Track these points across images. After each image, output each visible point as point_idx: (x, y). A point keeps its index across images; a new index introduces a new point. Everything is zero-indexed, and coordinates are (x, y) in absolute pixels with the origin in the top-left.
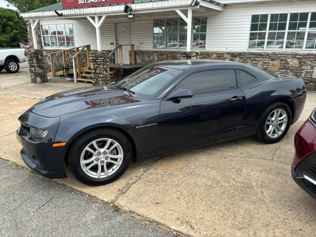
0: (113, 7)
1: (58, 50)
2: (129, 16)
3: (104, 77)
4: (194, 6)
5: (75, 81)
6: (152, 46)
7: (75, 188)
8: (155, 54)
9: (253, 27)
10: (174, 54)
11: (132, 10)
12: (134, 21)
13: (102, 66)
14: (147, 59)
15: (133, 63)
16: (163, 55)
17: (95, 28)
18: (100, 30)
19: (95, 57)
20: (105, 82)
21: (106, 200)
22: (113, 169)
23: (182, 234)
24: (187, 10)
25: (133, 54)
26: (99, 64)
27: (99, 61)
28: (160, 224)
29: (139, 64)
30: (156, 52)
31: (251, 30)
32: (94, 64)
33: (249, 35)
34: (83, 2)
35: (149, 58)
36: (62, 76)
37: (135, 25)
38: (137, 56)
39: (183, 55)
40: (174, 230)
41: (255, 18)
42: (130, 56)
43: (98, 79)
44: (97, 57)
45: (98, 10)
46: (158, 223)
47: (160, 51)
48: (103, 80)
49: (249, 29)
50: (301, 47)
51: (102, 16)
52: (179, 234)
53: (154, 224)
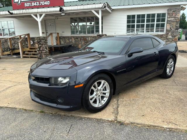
0: (50, 8)
1: (3, 38)
2: (62, 14)
3: (46, 53)
4: (103, 8)
5: (21, 57)
6: (71, 34)
7: (83, 116)
8: (72, 38)
9: (128, 22)
10: (85, 38)
11: (64, 10)
12: (57, 19)
13: (44, 46)
14: (67, 41)
15: (59, 44)
16: (78, 38)
17: (38, 22)
18: (41, 23)
19: (39, 40)
20: (46, 55)
21: (110, 120)
22: (104, 100)
23: (173, 129)
24: (99, 11)
25: (58, 38)
26: (42, 44)
27: (42, 42)
28: (155, 126)
29: (63, 44)
30: (73, 37)
31: (127, 23)
32: (38, 45)
33: (126, 26)
34: (28, 6)
35: (69, 41)
36: (8, 55)
37: (58, 21)
38: (61, 40)
39: (98, 36)
40: (166, 128)
41: (129, 17)
42: (57, 40)
43: (42, 54)
44: (41, 40)
45: (40, 10)
46: (154, 126)
47: (76, 36)
48: (45, 54)
49: (126, 22)
50: (153, 31)
51: (42, 14)
52: (171, 129)
53: (152, 127)
